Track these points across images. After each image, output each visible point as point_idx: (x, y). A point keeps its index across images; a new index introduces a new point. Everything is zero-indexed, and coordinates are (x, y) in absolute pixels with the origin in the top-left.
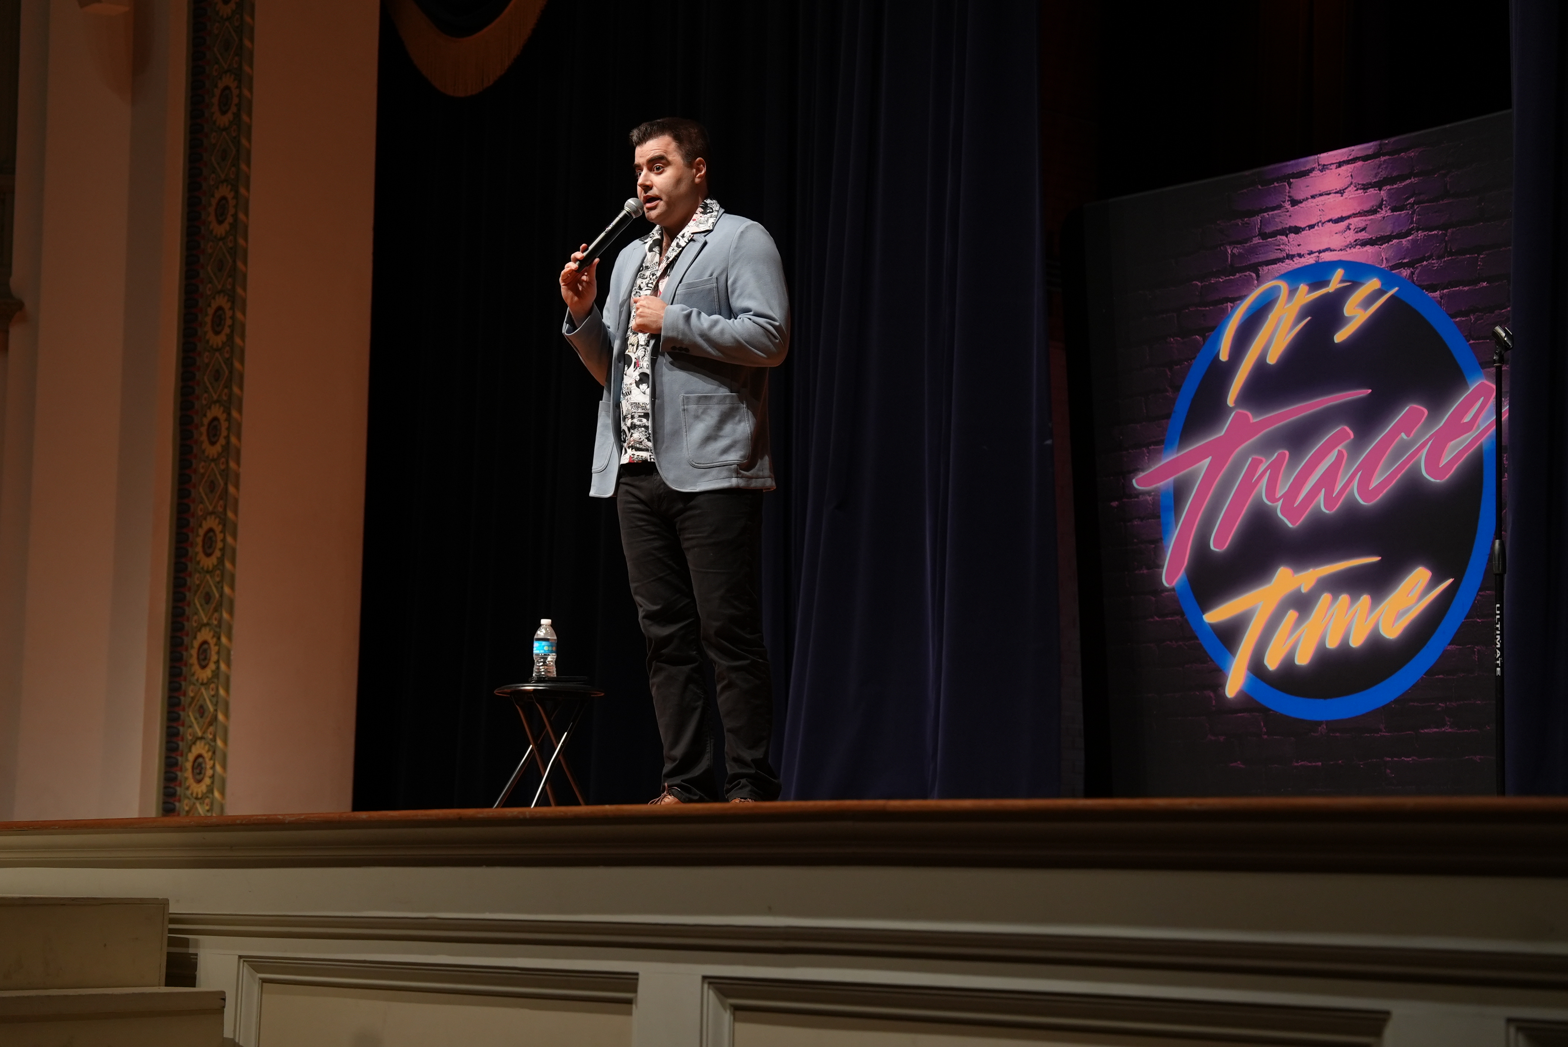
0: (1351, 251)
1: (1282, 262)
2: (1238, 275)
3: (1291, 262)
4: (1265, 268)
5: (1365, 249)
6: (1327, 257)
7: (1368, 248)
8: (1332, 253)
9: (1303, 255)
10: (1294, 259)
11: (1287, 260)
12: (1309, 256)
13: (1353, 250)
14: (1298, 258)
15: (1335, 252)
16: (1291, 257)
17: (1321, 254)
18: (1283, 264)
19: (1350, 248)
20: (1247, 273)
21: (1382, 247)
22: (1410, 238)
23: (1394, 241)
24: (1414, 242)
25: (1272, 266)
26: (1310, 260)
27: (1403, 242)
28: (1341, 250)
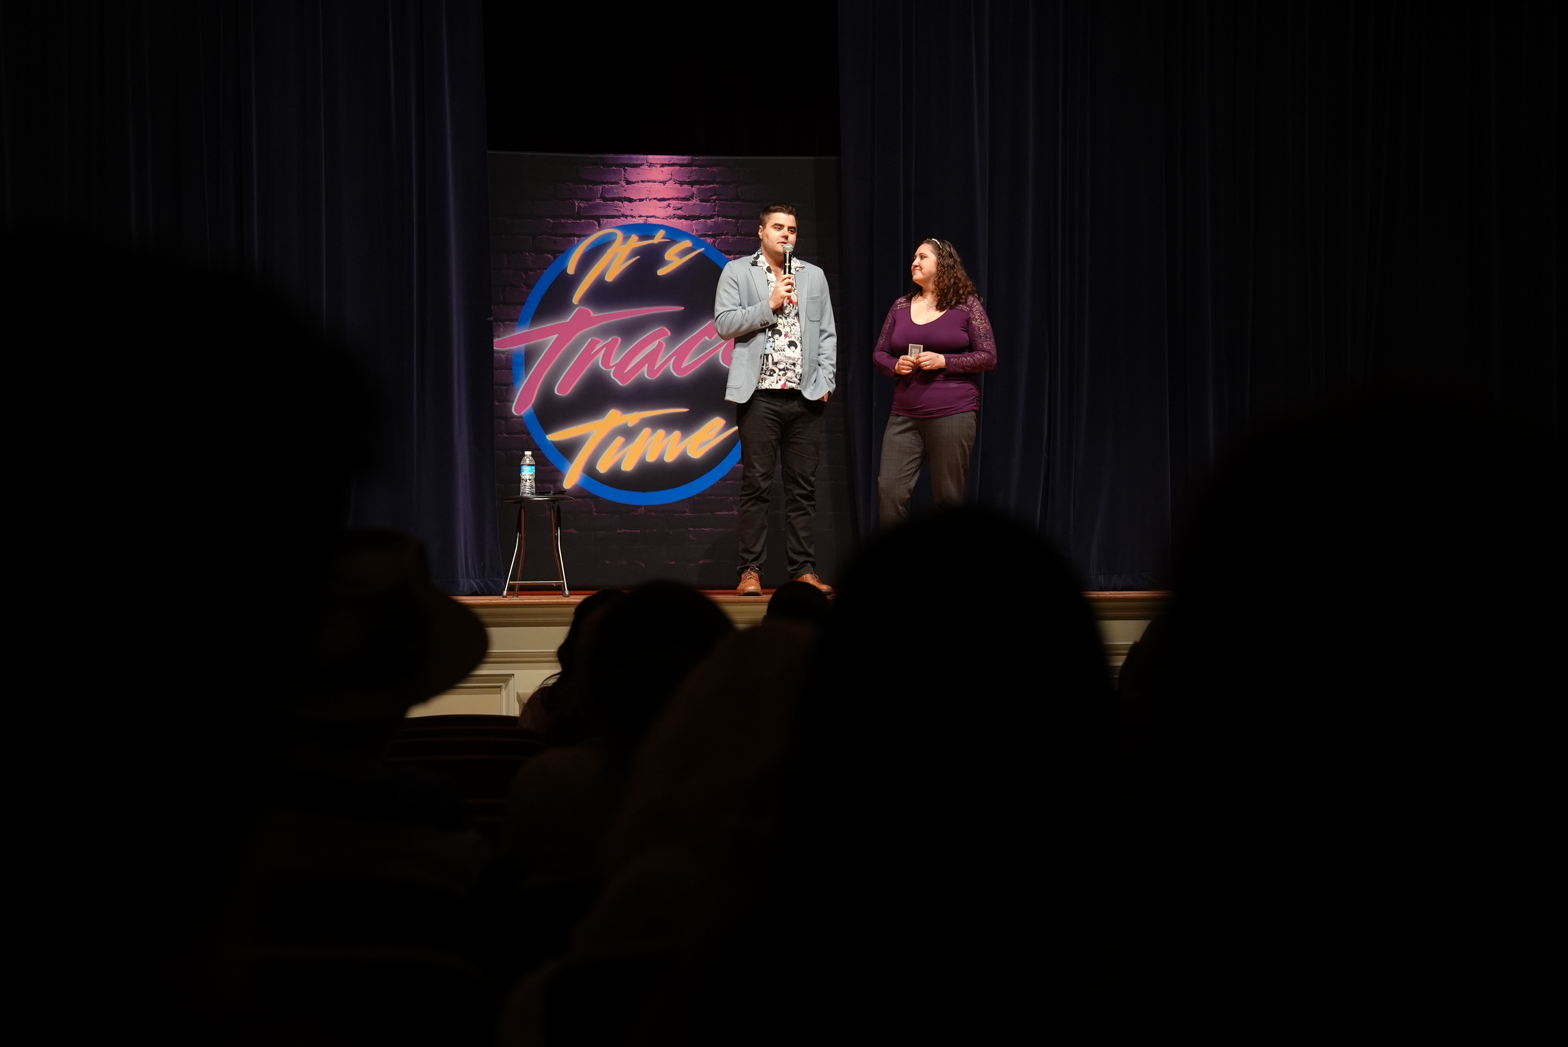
0: (670, 220)
1: (618, 218)
2: (583, 221)
3: (626, 219)
4: (605, 219)
5: (681, 221)
6: (652, 221)
7: (683, 220)
8: (657, 219)
9: (635, 217)
10: (628, 218)
11: (622, 218)
12: (639, 218)
13: (673, 220)
14: (630, 218)
15: (658, 219)
16: (626, 216)
17: (648, 219)
18: (619, 220)
19: (670, 218)
20: (591, 221)
21: (693, 222)
22: (713, 220)
23: (702, 220)
24: (716, 223)
25: (611, 219)
26: (641, 221)
27: (708, 222)
28: (663, 218)
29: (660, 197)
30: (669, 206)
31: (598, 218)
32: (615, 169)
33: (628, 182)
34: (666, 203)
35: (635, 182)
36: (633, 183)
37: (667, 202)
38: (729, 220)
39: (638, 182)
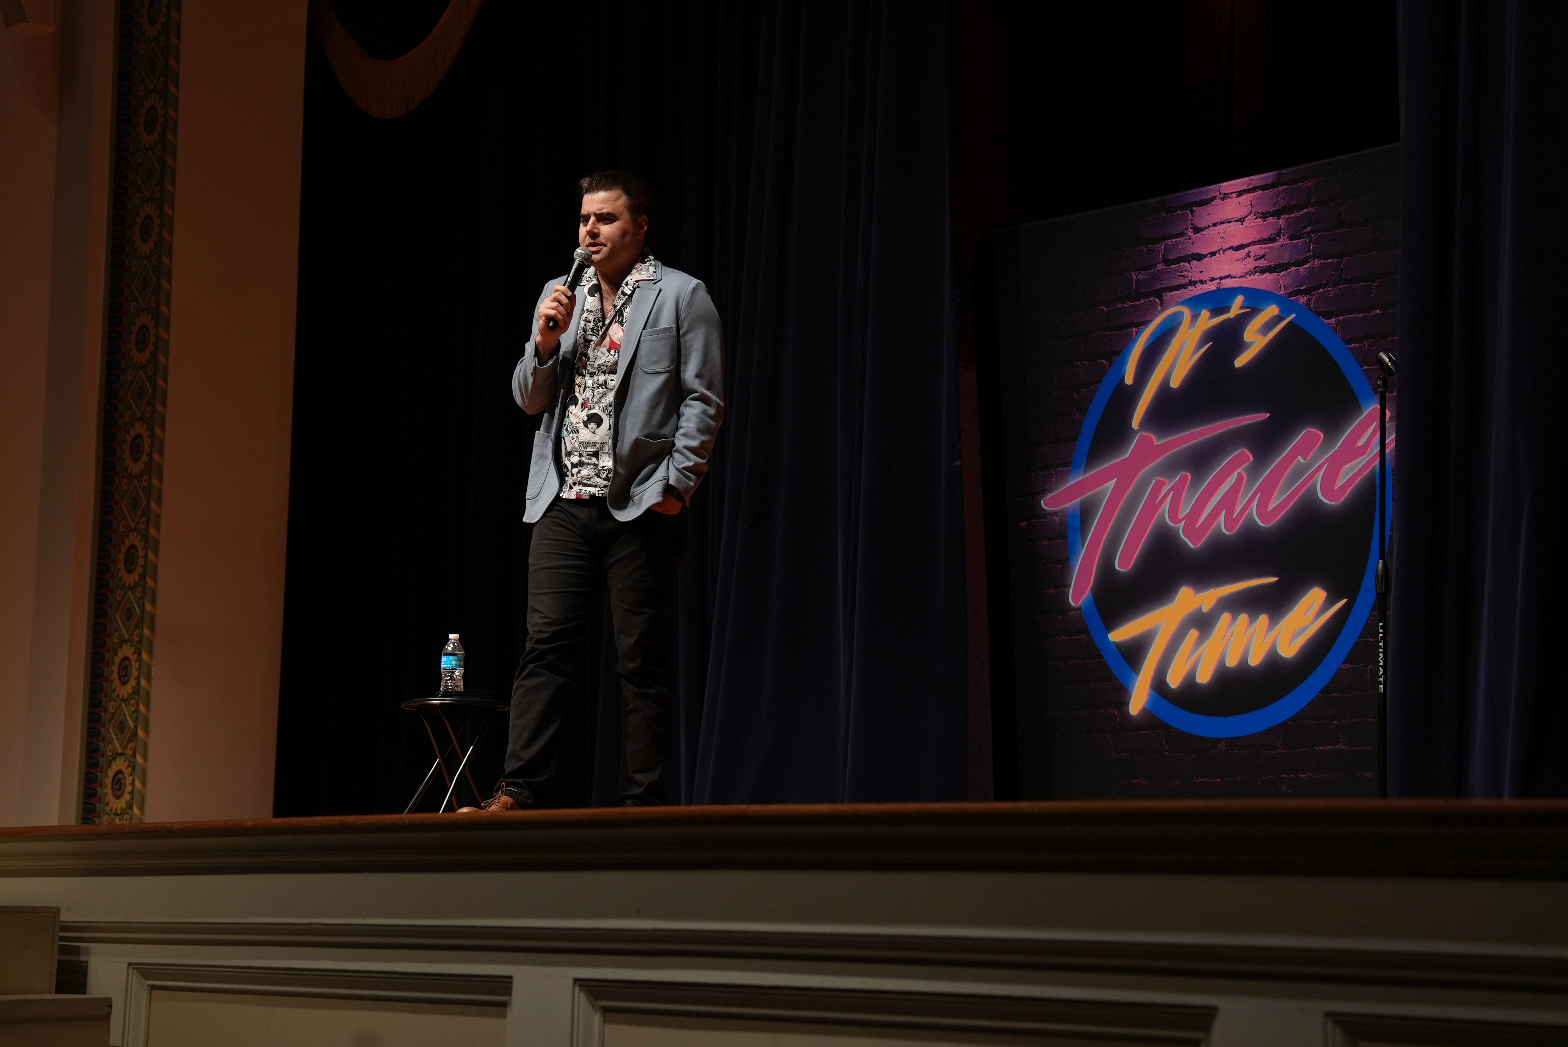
0: (1251, 278)
1: (1185, 289)
2: (1142, 301)
3: (1194, 288)
4: (1169, 294)
5: (1264, 276)
6: (1227, 283)
7: (1267, 276)
8: (1233, 279)
9: (1205, 281)
10: (1196, 286)
11: (1190, 287)
12: (1210, 283)
13: (1253, 277)
14: (1200, 284)
15: (1235, 279)
16: (1193, 283)
17: (1222, 281)
18: (1186, 291)
19: (1250, 275)
20: (1151, 299)
21: (1280, 274)
22: (1307, 266)
23: (1292, 268)
24: (1311, 269)
25: (1175, 292)
26: (1212, 287)
27: (1301, 270)
28: (1241, 277)
31: (1159, 294)
38: (1329, 261)
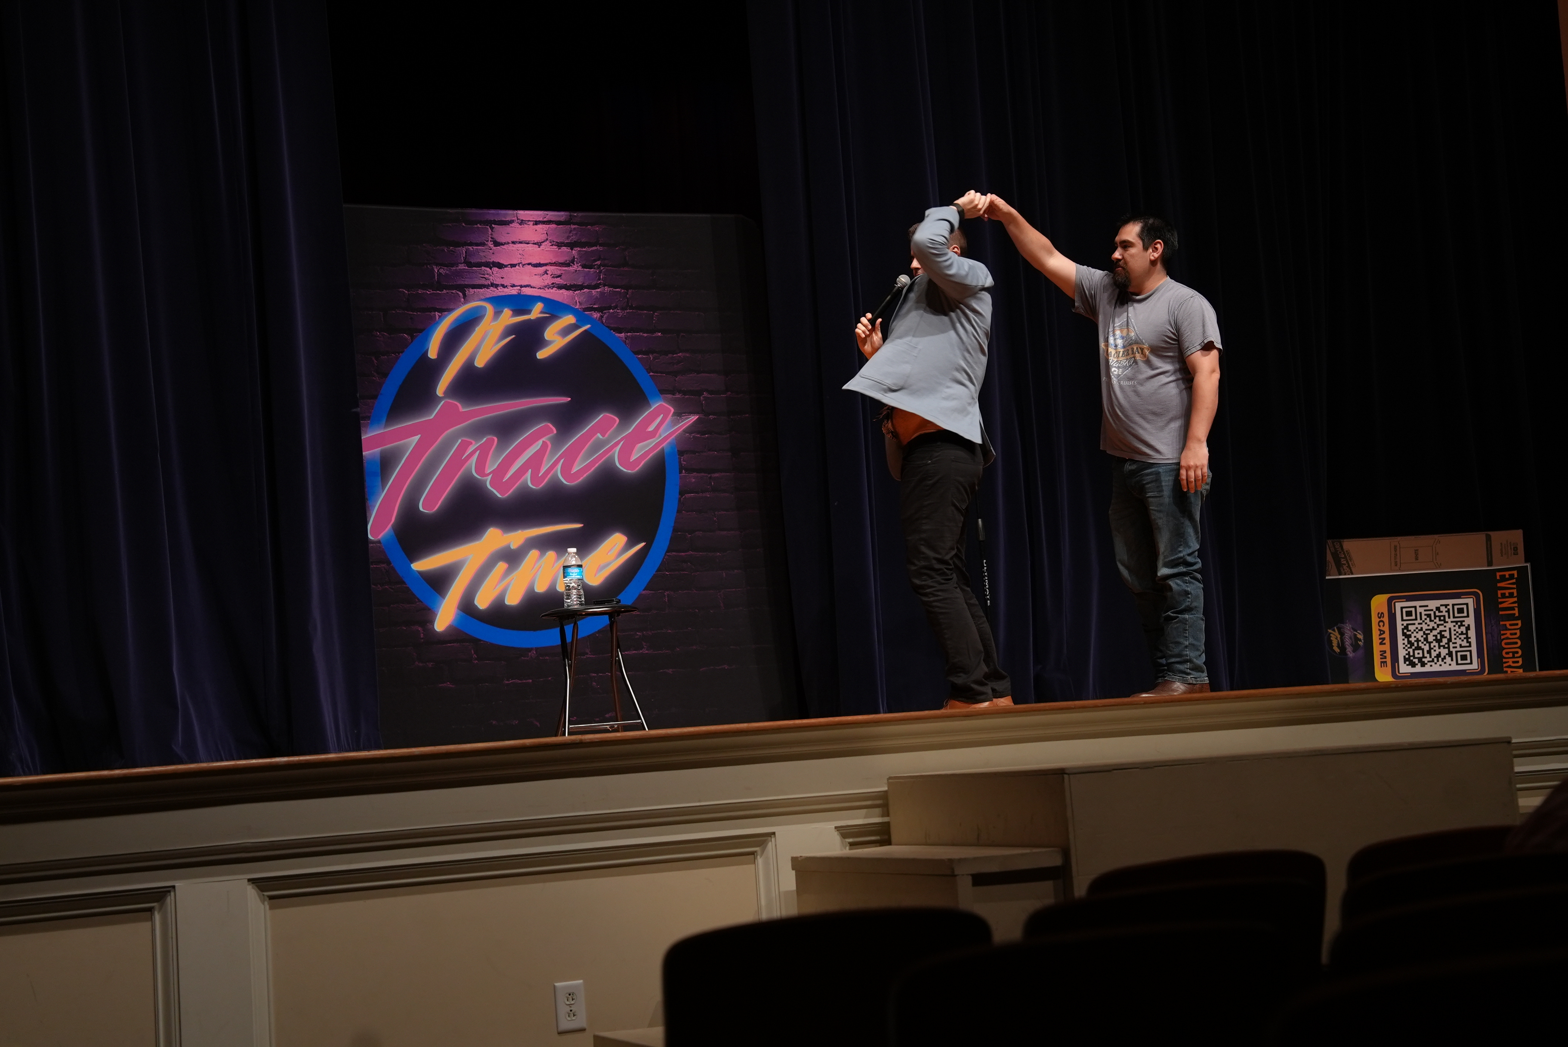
0: (549, 291)
1: (487, 289)
2: (445, 291)
3: (496, 289)
4: (471, 290)
5: (561, 291)
6: (527, 291)
7: (563, 291)
8: (532, 289)
9: (506, 286)
10: (498, 288)
11: (492, 288)
12: (512, 288)
13: (552, 291)
14: (501, 288)
15: (535, 289)
16: (496, 286)
17: (522, 289)
18: (488, 290)
19: (548, 288)
20: (454, 291)
21: (576, 293)
22: (599, 290)
23: (585, 290)
24: (602, 293)
25: (478, 290)
26: (514, 291)
27: (593, 292)
28: (540, 288)
29: (534, 262)
30: (546, 272)
31: (462, 288)
32: (480, 226)
33: (497, 244)
34: (541, 270)
35: (505, 243)
36: (503, 245)
37: (544, 268)
38: (617, 290)
39: (508, 243)
